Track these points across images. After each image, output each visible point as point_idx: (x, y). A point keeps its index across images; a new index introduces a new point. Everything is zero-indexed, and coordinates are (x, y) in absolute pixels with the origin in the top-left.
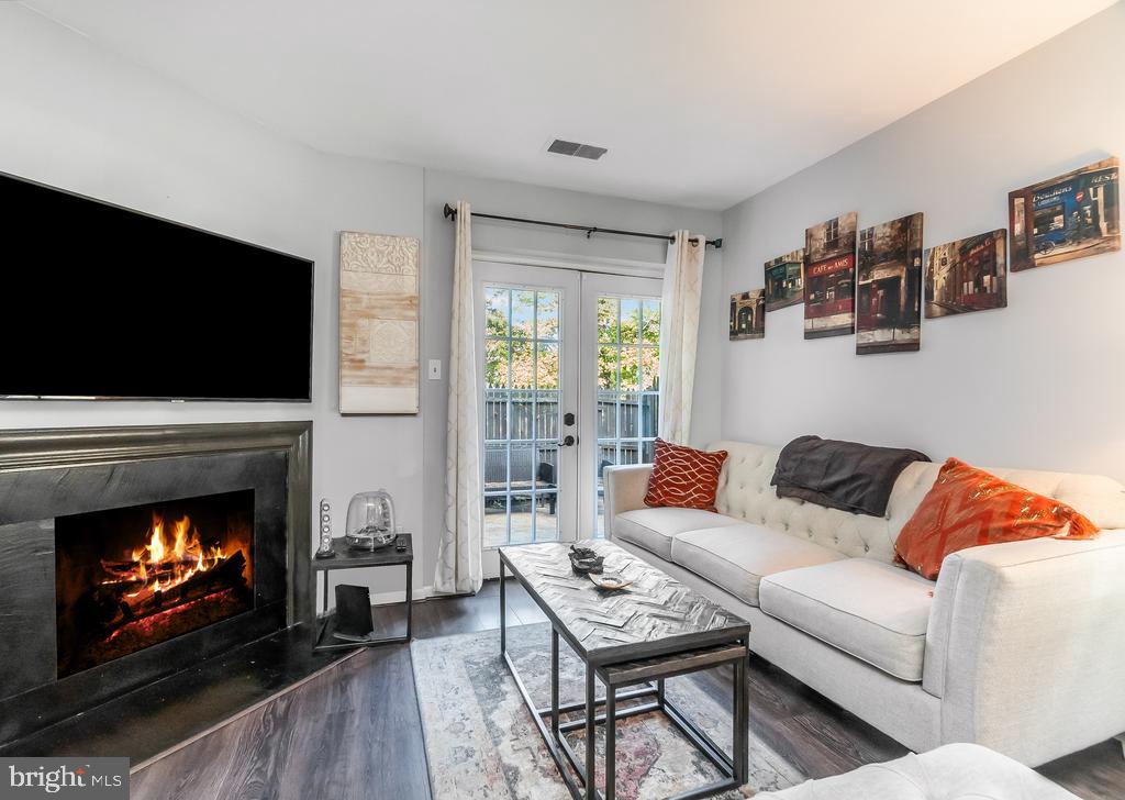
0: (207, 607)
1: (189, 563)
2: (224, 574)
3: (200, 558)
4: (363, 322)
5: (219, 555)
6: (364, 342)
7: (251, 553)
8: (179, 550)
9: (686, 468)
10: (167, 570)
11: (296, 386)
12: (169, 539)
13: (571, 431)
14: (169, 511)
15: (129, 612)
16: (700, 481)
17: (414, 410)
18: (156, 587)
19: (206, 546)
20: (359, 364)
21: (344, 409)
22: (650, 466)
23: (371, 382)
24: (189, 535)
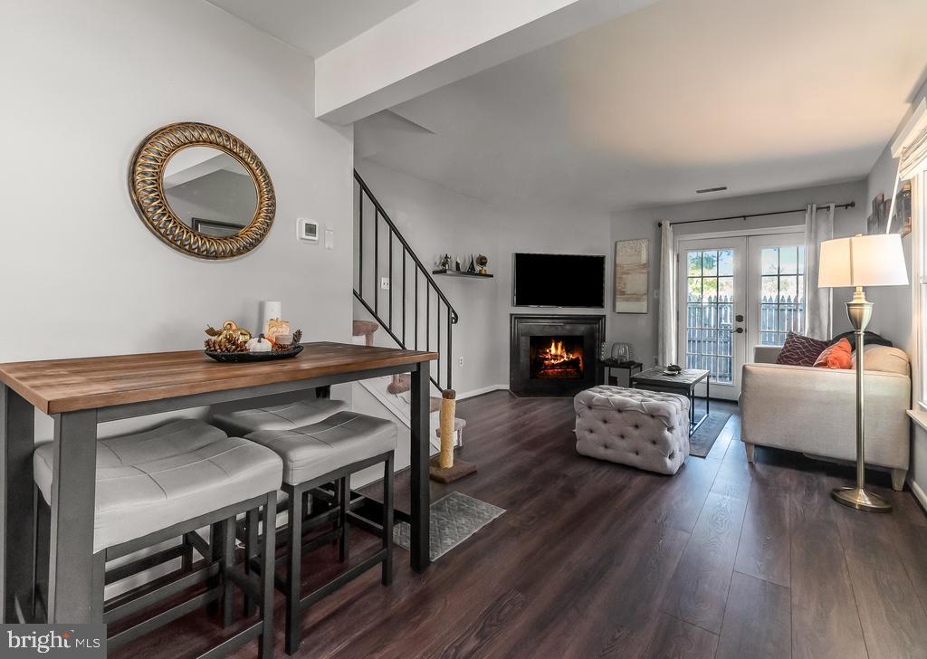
0: (567, 372)
1: (562, 357)
2: (573, 363)
3: (565, 356)
4: (624, 276)
5: (571, 356)
6: (625, 284)
7: (582, 358)
8: (559, 352)
9: (799, 348)
10: (555, 357)
11: (599, 303)
12: (556, 348)
13: (741, 325)
14: (557, 339)
15: (546, 366)
16: (807, 356)
17: (645, 311)
18: (553, 361)
19: (567, 352)
20: (623, 293)
21: (617, 311)
22: (782, 347)
23: (627, 300)
24: (562, 347)
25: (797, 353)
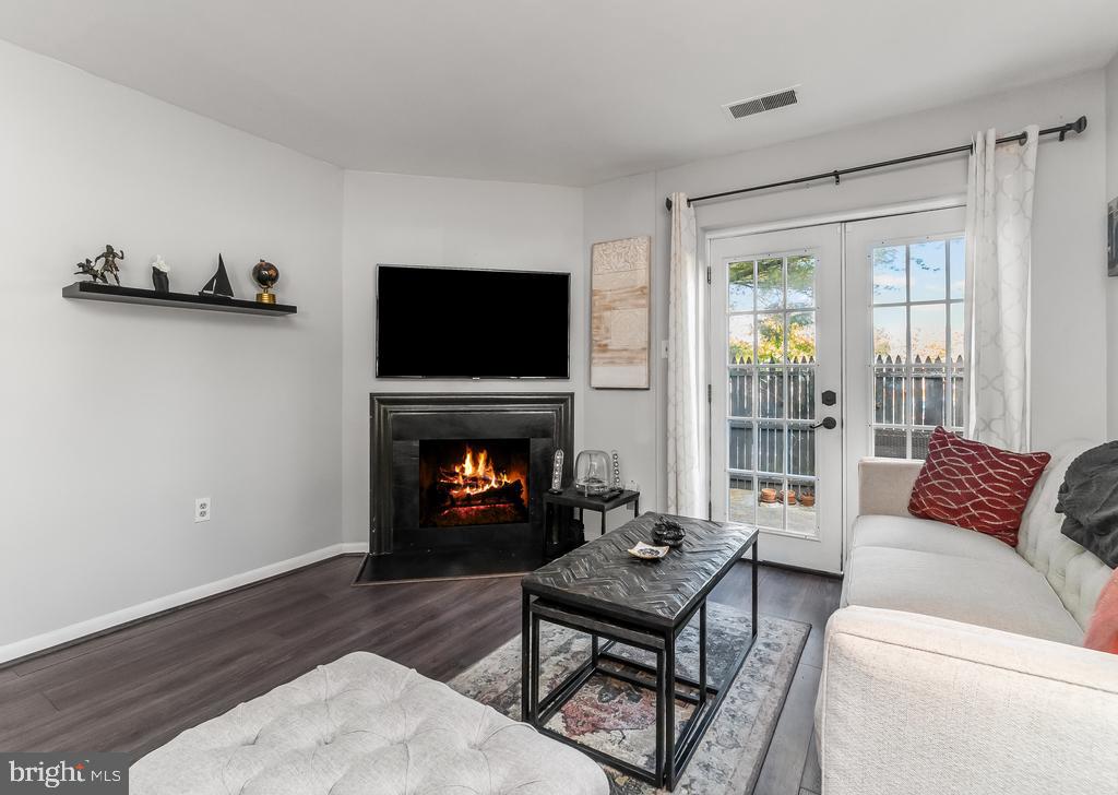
0: (498, 512)
1: (487, 481)
2: (508, 492)
3: (493, 478)
4: (607, 314)
5: (505, 479)
6: (608, 330)
7: (527, 483)
8: (481, 471)
10: (474, 481)
11: (559, 369)
12: (475, 463)
13: (832, 412)
14: (477, 445)
15: (454, 502)
17: (644, 385)
18: (468, 490)
19: (497, 472)
20: (604, 348)
21: (595, 384)
23: (612, 362)
24: (487, 462)
25: (960, 484)
